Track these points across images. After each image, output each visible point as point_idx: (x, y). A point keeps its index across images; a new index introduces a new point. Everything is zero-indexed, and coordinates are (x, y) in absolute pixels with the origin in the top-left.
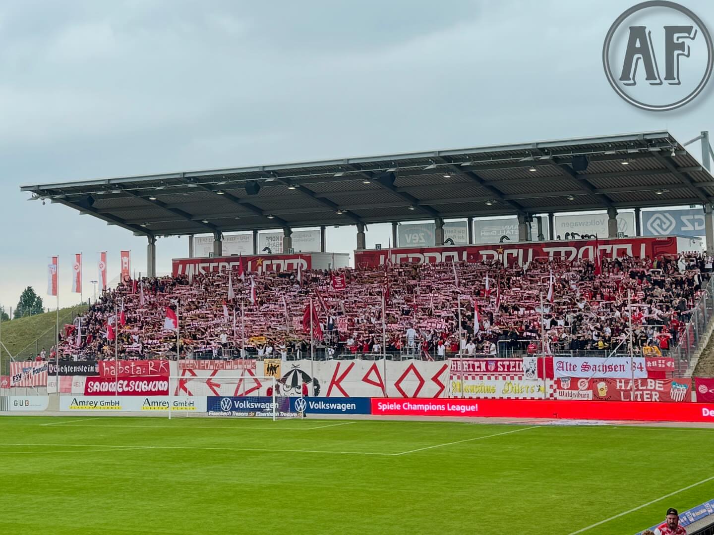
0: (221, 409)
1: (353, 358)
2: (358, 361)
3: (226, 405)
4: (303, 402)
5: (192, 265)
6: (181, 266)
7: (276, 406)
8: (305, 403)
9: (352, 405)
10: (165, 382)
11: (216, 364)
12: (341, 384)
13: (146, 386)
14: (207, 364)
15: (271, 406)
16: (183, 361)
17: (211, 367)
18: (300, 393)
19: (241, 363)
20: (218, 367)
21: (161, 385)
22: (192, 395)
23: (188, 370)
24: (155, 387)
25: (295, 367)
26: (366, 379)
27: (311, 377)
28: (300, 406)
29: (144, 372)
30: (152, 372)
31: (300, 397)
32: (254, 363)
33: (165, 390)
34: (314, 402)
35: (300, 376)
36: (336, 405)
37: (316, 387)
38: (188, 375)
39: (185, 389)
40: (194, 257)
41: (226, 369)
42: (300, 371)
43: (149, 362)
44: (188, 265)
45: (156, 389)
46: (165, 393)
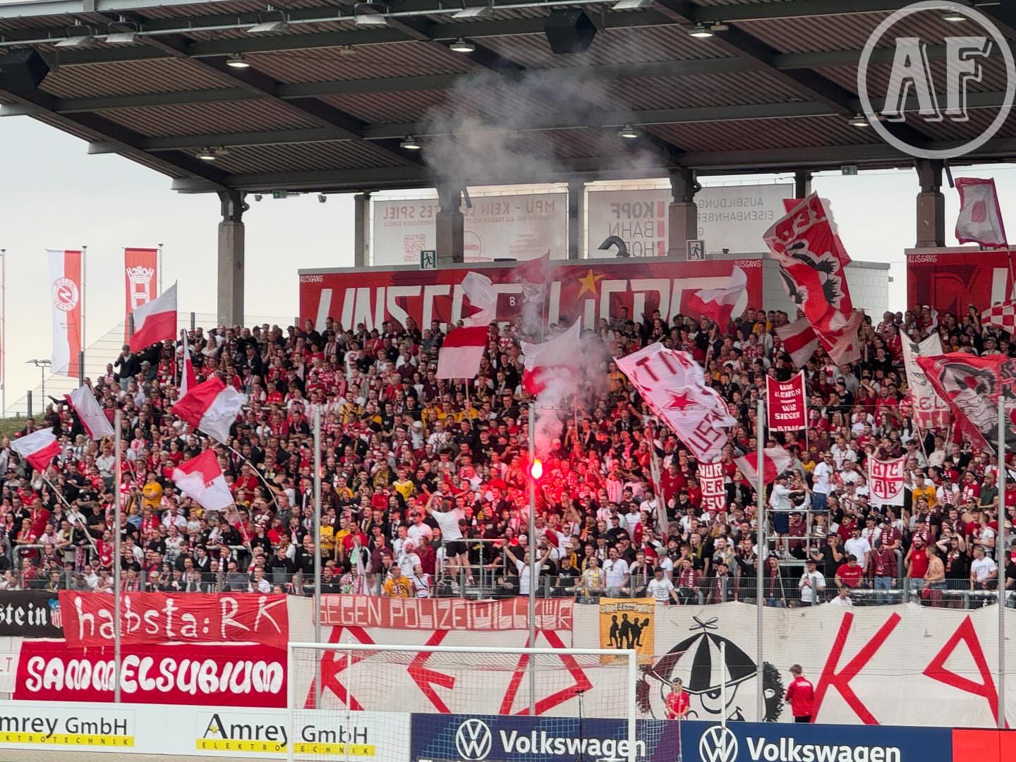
0: (456, 752)
1: (896, 600)
2: (911, 611)
3: (474, 743)
4: (729, 738)
5: (364, 293)
6: (326, 295)
7: (639, 746)
8: (734, 741)
9: (889, 751)
10: (276, 667)
11: (441, 613)
12: (855, 684)
13: (213, 678)
14: (411, 612)
15: (620, 748)
16: (333, 599)
17: (426, 621)
18: (719, 712)
19: (522, 611)
20: (449, 621)
21: (262, 673)
22: (361, 709)
23: (349, 628)
24: (240, 680)
25: (703, 626)
26: (936, 670)
27: (755, 662)
28: (718, 751)
29: (206, 630)
30: (233, 633)
31: (719, 723)
32: (566, 612)
33: (275, 689)
34: (762, 741)
35: (718, 657)
36: (835, 748)
37: (770, 694)
38: (348, 642)
39: (340, 692)
40: (371, 264)
41: (473, 629)
42: (717, 640)
43: (224, 600)
44: (350, 293)
45: (246, 687)
46: (278, 700)
